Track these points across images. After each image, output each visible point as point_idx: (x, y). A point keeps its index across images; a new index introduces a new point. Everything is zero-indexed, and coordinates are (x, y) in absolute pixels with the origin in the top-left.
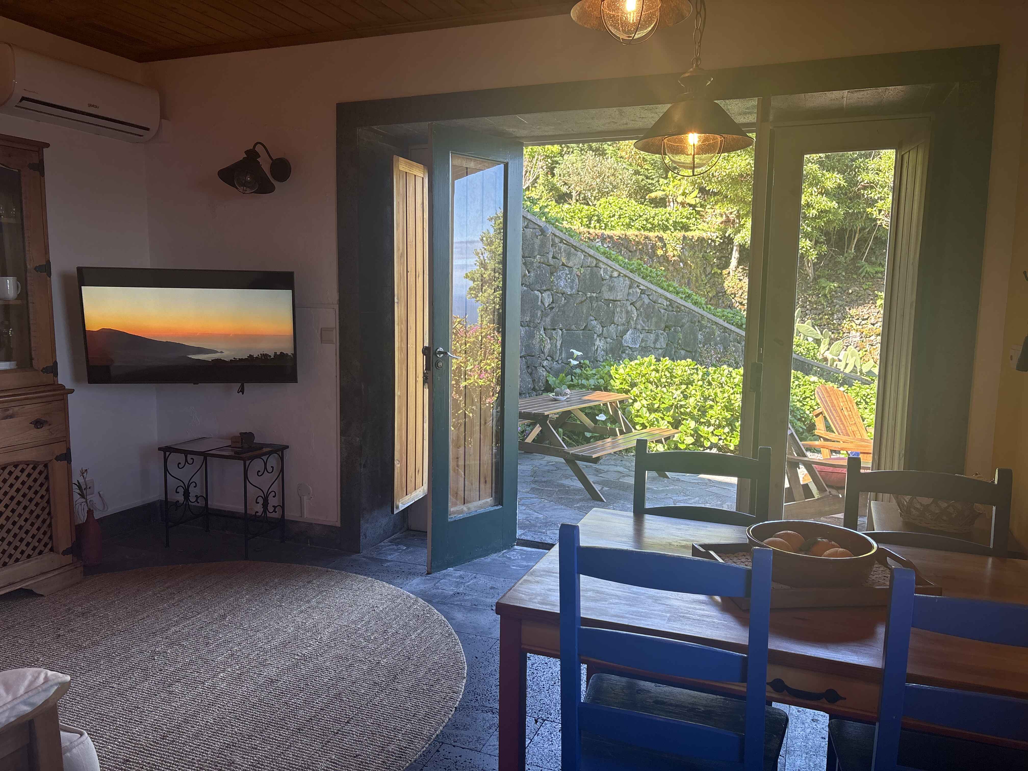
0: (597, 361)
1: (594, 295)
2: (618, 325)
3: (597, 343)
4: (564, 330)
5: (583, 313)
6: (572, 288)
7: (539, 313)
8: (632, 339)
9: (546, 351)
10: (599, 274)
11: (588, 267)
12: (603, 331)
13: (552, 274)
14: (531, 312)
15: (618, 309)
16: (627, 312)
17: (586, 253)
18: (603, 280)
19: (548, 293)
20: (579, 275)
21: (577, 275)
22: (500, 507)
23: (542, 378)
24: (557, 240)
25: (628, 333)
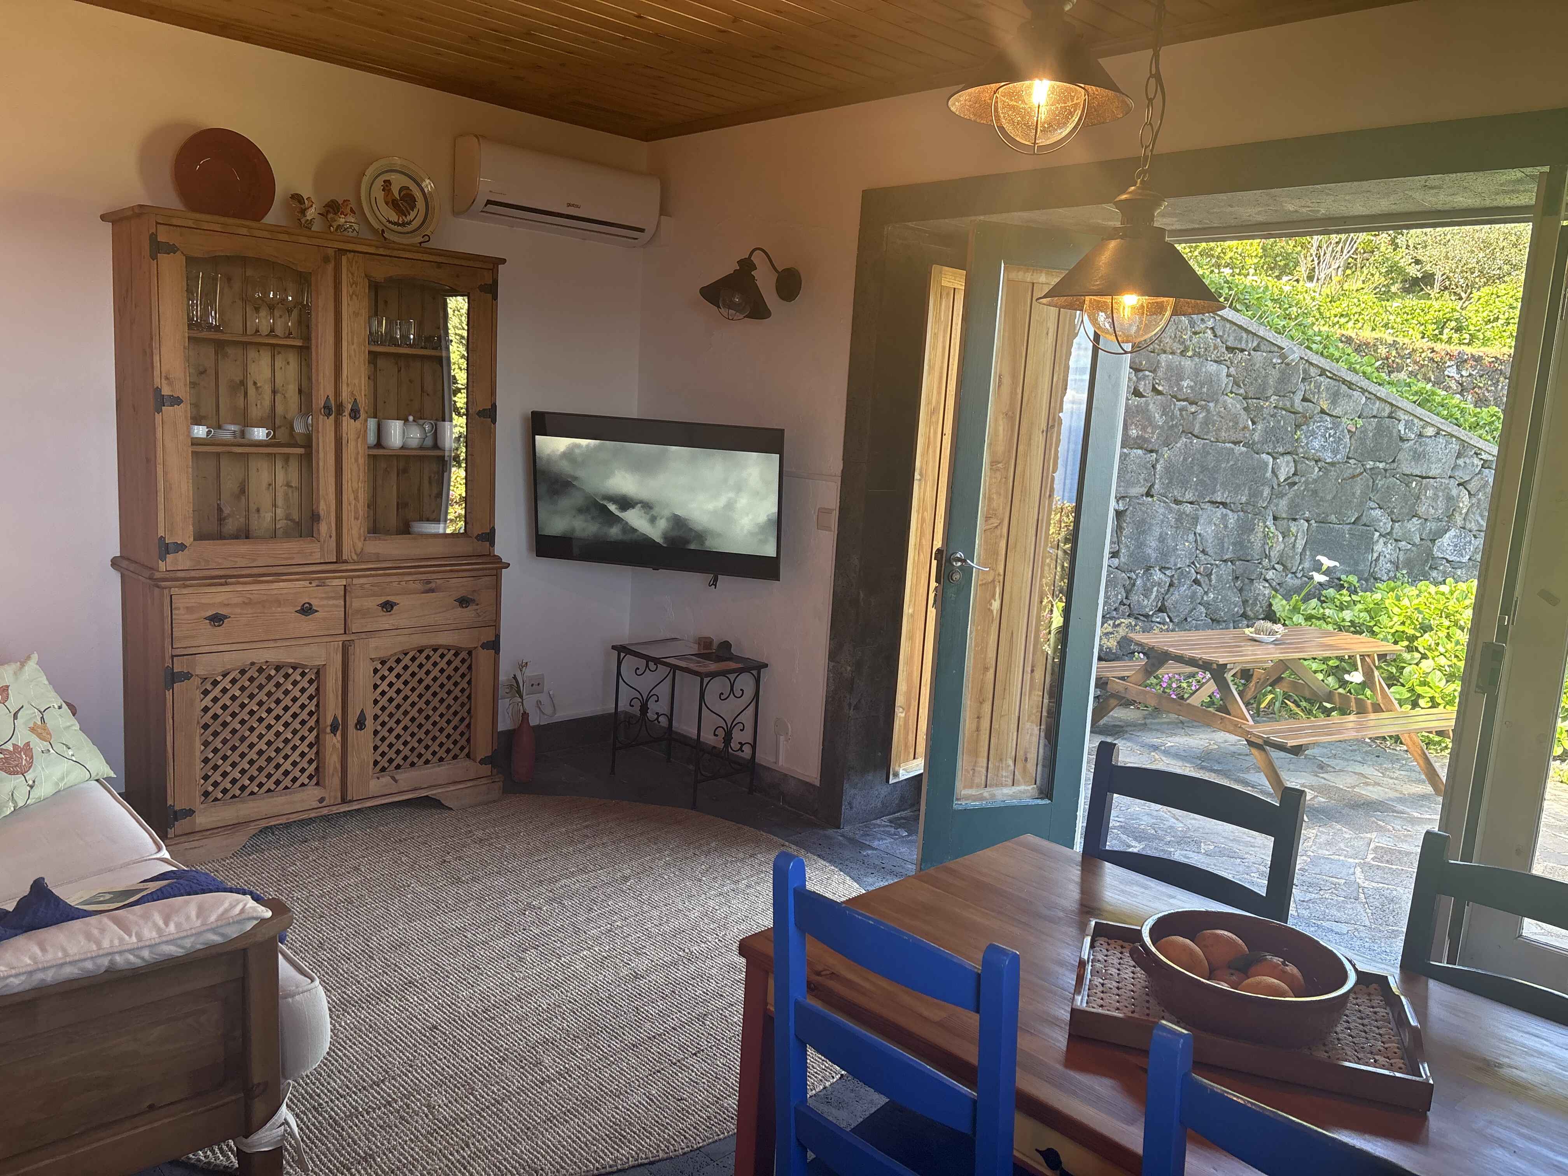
0: (1376, 579)
1: (1381, 465)
2: (1426, 520)
3: (1379, 547)
4: (1313, 522)
5: (1354, 494)
6: (1335, 452)
7: (1266, 492)
8: (1456, 546)
9: (1274, 554)
10: (1395, 431)
11: (1374, 417)
12: (1392, 528)
13: (1298, 426)
14: (1250, 489)
15: (1429, 493)
16: (1449, 498)
17: (1370, 393)
18: (1402, 439)
19: (1289, 458)
20: (1354, 430)
21: (1349, 431)
22: (1047, 802)
23: (1261, 598)
24: (1313, 371)
25: (1447, 535)
